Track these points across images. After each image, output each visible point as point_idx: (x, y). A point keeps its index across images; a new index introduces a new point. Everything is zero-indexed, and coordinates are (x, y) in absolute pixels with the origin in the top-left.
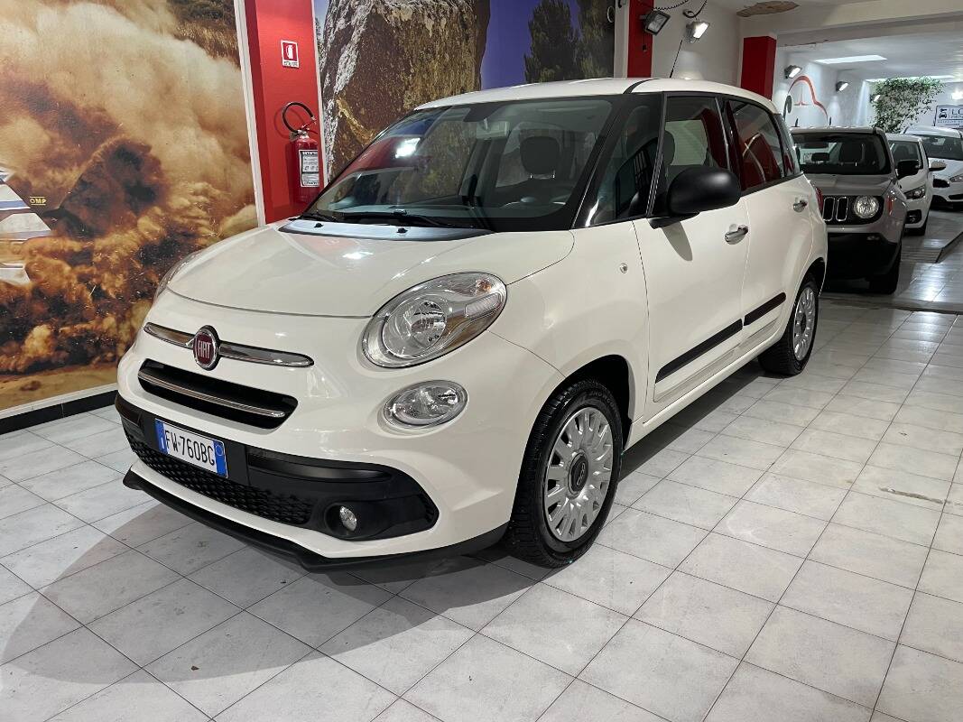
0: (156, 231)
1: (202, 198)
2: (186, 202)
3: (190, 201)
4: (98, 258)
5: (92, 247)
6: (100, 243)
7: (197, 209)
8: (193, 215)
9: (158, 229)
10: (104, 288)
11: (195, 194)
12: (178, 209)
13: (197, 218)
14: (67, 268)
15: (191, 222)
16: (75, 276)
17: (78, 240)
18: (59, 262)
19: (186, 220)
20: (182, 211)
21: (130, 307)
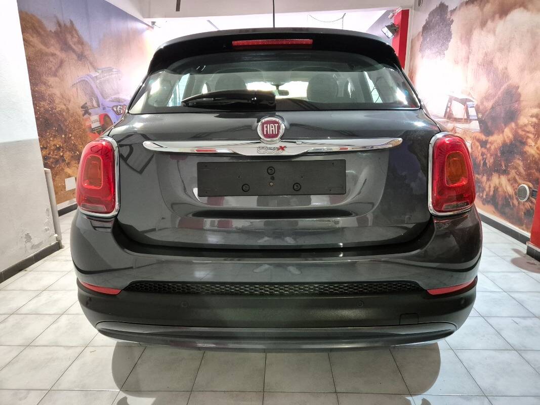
0: (509, 137)
1: (534, 120)
2: (526, 122)
3: (528, 120)
4: (488, 146)
5: (488, 140)
6: (491, 139)
7: (530, 127)
8: (527, 130)
9: (511, 136)
10: (487, 162)
11: (532, 116)
12: (522, 125)
13: (528, 132)
14: (480, 148)
15: (525, 134)
16: (481, 152)
17: (485, 135)
18: (478, 144)
19: (524, 133)
20: (522, 127)
21: (492, 174)
